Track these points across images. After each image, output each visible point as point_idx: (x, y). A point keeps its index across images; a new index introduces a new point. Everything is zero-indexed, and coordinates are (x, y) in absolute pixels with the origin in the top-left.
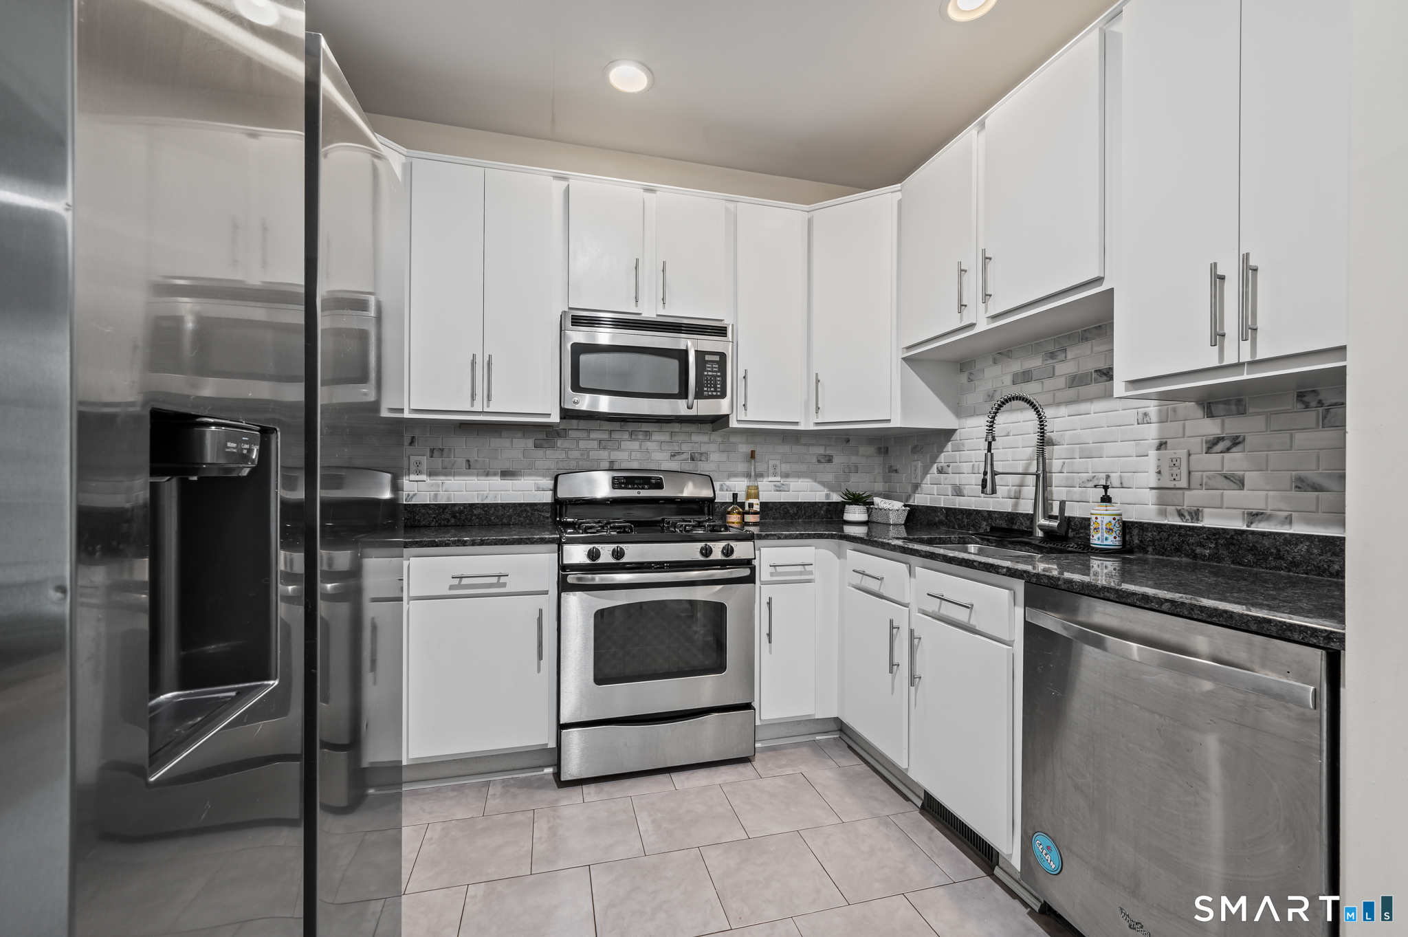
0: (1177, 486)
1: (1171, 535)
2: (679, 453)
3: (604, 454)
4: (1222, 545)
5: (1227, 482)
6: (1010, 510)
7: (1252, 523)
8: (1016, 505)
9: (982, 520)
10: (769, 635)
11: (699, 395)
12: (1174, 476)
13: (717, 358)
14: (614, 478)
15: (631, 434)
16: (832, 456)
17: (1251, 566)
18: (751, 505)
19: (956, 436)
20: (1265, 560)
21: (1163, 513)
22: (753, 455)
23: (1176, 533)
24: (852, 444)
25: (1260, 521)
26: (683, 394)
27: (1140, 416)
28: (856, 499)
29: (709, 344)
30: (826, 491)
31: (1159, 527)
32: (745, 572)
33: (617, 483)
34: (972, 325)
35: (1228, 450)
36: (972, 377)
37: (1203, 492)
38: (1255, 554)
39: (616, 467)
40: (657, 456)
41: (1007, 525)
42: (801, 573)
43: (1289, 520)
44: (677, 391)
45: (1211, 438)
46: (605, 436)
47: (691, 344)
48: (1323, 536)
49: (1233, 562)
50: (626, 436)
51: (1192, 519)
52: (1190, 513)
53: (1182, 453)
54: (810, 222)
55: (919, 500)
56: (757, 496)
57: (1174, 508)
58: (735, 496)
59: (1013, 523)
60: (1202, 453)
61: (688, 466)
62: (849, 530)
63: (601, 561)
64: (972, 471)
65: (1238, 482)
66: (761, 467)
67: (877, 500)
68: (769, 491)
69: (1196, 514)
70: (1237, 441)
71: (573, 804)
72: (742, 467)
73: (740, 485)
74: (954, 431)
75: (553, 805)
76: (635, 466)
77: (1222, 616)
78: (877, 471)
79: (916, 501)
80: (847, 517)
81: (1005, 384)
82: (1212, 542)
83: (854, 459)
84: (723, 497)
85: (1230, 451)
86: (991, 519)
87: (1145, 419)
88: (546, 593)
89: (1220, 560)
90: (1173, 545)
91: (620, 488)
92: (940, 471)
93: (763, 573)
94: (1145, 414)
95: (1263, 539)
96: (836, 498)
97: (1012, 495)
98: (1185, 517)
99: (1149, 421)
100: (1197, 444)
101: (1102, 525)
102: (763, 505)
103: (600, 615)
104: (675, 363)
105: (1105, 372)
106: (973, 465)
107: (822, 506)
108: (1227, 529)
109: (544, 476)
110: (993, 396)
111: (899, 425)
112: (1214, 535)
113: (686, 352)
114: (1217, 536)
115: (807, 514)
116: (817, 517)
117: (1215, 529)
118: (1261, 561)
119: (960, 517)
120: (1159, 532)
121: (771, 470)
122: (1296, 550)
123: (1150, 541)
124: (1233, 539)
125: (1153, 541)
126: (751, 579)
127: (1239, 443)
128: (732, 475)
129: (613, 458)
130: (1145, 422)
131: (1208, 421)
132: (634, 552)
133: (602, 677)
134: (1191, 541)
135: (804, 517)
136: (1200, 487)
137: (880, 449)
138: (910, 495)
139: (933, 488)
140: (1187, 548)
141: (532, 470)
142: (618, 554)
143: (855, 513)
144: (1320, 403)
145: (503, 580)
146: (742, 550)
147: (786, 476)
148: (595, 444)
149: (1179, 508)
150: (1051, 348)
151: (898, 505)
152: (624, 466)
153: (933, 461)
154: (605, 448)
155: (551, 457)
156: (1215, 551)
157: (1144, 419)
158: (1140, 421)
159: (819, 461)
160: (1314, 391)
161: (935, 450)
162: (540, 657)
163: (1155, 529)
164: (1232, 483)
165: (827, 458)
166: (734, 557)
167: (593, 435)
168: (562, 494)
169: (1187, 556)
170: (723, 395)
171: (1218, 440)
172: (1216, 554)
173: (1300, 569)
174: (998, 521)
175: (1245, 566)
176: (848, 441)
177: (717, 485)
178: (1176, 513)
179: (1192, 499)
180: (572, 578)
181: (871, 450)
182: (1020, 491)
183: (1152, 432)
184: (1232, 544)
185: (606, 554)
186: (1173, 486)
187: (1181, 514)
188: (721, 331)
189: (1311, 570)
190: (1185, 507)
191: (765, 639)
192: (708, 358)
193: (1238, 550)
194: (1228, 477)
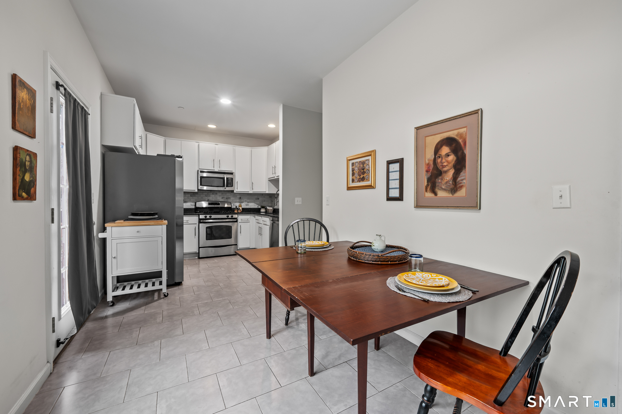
2: (224, 198)
3: (206, 198)
10: (240, 232)
11: (227, 186)
13: (231, 179)
14: (209, 203)
15: (213, 193)
18: (239, 208)
22: (240, 198)
24: (263, 195)
26: (224, 186)
28: (263, 207)
29: (230, 176)
30: (257, 206)
32: (235, 220)
33: (209, 204)
39: (209, 200)
40: (218, 198)
42: (247, 221)
44: (222, 186)
46: (206, 194)
47: (226, 176)
50: (211, 194)
54: (251, 150)
56: (241, 207)
58: (236, 207)
61: (226, 200)
62: (261, 213)
63: (207, 218)
66: (242, 201)
67: (268, 207)
68: (244, 205)
71: (202, 262)
72: (238, 200)
73: (237, 204)
75: (199, 264)
76: (214, 200)
78: (268, 201)
79: (275, 208)
80: (261, 211)
83: (263, 199)
84: (233, 207)
88: (196, 224)
91: (210, 205)
93: (239, 220)
96: (260, 207)
102: (242, 209)
103: (207, 228)
104: (222, 180)
109: (193, 202)
111: (267, 193)
113: (224, 178)
116: (255, 211)
121: (245, 201)
126: (237, 221)
128: (236, 202)
129: (208, 199)
132: (213, 216)
133: (207, 239)
135: (251, 211)
137: (270, 197)
138: (274, 206)
141: (190, 201)
142: (210, 217)
143: (263, 210)
145: (188, 221)
146: (235, 216)
147: (248, 202)
148: (204, 196)
151: (271, 208)
152: (211, 200)
154: (207, 196)
155: (195, 198)
159: (256, 200)
162: (195, 235)
165: (258, 199)
166: (233, 217)
167: (204, 194)
168: (197, 206)
170: (232, 186)
177: (232, 204)
180: (201, 221)
185: (208, 216)
188: (232, 174)
191: (240, 233)
192: (229, 179)
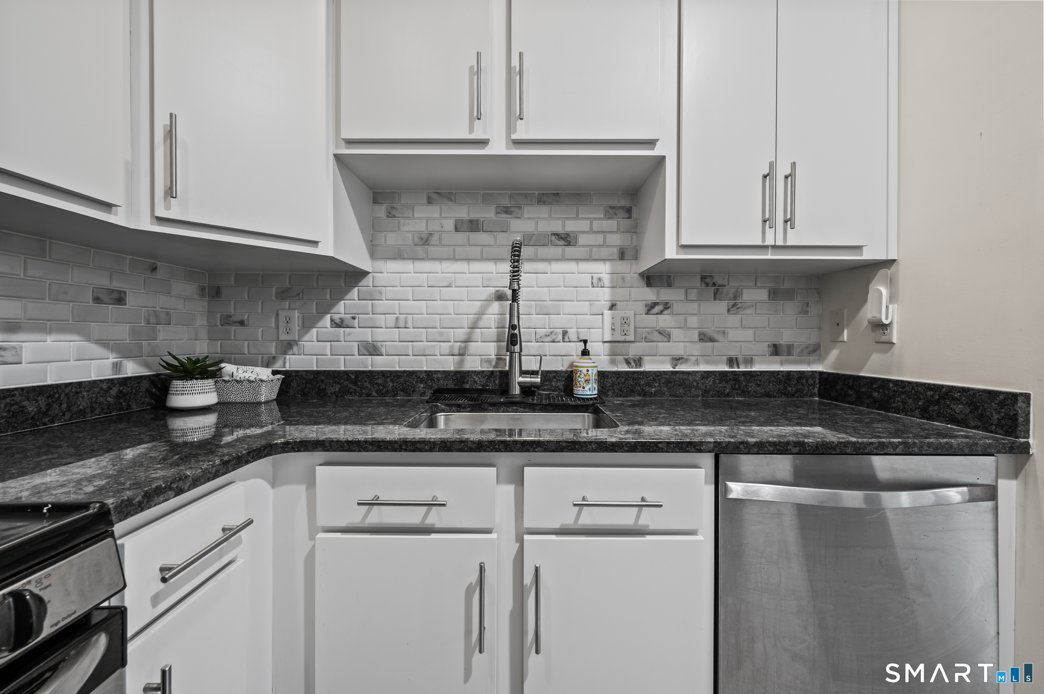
0: (627, 340)
1: (627, 379)
4: (663, 383)
5: (661, 336)
6: (452, 369)
7: (676, 366)
8: (461, 362)
9: (417, 382)
12: (625, 332)
16: (125, 292)
17: (682, 397)
19: (368, 281)
20: (690, 391)
21: (613, 362)
23: (630, 378)
24: (160, 274)
25: (681, 364)
27: (595, 281)
28: (189, 369)
30: (112, 358)
31: (617, 374)
34: (483, 143)
35: (661, 313)
36: (394, 212)
37: (644, 344)
38: (684, 388)
41: (455, 385)
43: (697, 363)
45: (650, 302)
48: (721, 371)
49: (670, 396)
51: (636, 366)
52: (635, 361)
53: (630, 314)
55: (294, 362)
57: (622, 357)
59: (463, 383)
60: (642, 314)
64: (395, 324)
65: (668, 336)
67: (227, 367)
69: (639, 361)
70: (667, 306)
74: (365, 274)
77: (945, 447)
78: (199, 322)
79: (287, 365)
80: (176, 401)
81: (444, 229)
82: (656, 382)
83: (162, 302)
85: (663, 313)
86: (432, 380)
87: (599, 284)
89: (663, 394)
90: (628, 387)
92: (338, 324)
94: (600, 279)
95: (689, 376)
97: (456, 351)
98: (631, 364)
99: (603, 285)
100: (641, 308)
101: (592, 376)
105: (563, 236)
106: (397, 318)
107: (110, 388)
108: (667, 371)
110: (427, 240)
112: (658, 376)
114: (660, 377)
115: (75, 409)
116: (97, 412)
117: (658, 372)
118: (687, 392)
119: (380, 381)
120: (618, 378)
122: (707, 382)
123: (610, 386)
124: (671, 378)
125: (612, 386)
127: (668, 308)
130: (600, 286)
131: (648, 290)
134: (642, 383)
135: (68, 415)
136: (641, 340)
137: (203, 289)
138: (274, 358)
139: (326, 347)
140: (639, 388)
143: (196, 394)
144: (714, 284)
149: (626, 357)
150: (506, 202)
151: (265, 373)
153: (324, 310)
156: (659, 388)
157: (597, 283)
158: (595, 284)
159: (97, 300)
160: (711, 276)
161: (328, 297)
163: (614, 375)
164: (663, 337)
165: (115, 295)
169: (639, 395)
171: (654, 305)
172: (659, 390)
173: (709, 394)
174: (441, 381)
175: (678, 397)
176: (154, 269)
178: (624, 361)
179: (634, 350)
181: (191, 289)
182: (466, 348)
183: (604, 295)
184: (670, 382)
186: (623, 340)
187: (628, 362)
189: (715, 394)
190: (630, 356)
193: (674, 386)
194: (661, 332)
